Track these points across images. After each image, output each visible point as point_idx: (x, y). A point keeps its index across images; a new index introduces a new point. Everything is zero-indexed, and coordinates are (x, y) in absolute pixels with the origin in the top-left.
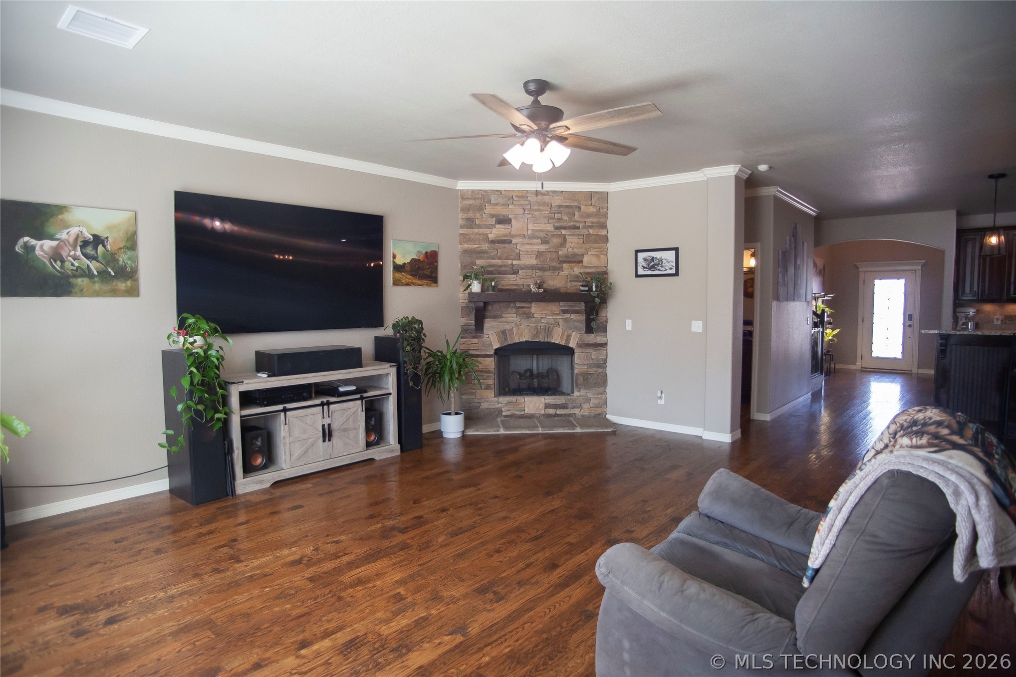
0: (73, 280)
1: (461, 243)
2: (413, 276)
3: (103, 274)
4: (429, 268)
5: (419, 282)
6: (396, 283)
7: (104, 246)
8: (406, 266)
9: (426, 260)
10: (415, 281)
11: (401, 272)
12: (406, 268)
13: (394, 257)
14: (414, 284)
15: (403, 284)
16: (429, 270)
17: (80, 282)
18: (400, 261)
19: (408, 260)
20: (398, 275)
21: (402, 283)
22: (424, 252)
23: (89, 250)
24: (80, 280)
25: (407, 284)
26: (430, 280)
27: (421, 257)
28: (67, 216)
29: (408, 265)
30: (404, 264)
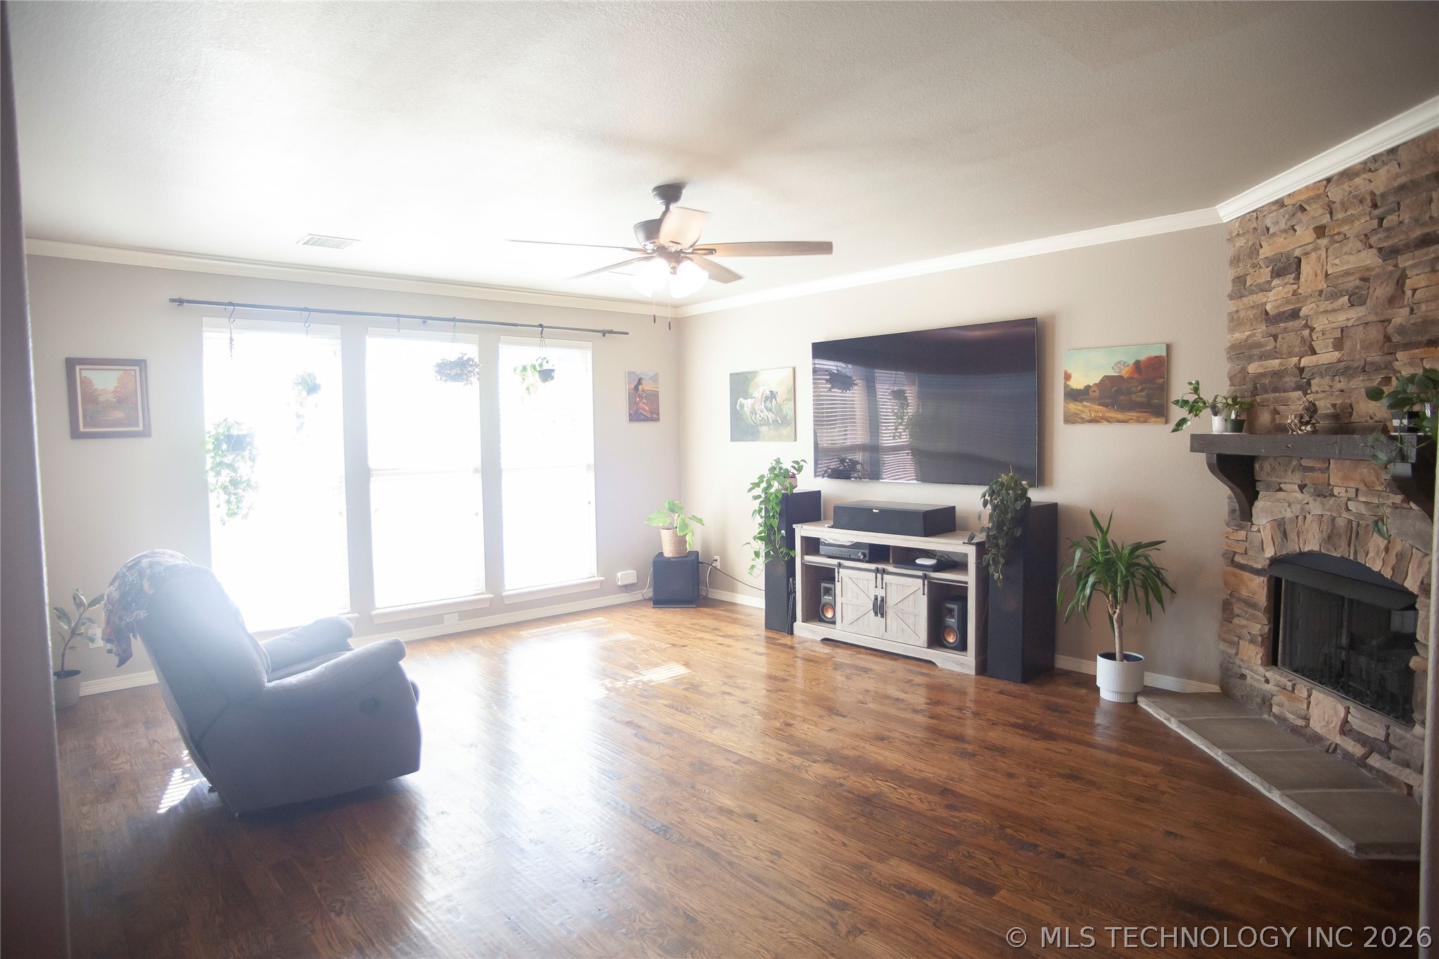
0: (760, 428)
1: (1232, 330)
2: (1106, 405)
3: (775, 421)
4: (1142, 390)
5: (1120, 416)
6: (1070, 419)
7: (776, 400)
8: (1091, 390)
9: (1136, 376)
10: (1112, 414)
11: (1081, 401)
12: (1091, 393)
13: (1068, 377)
14: (1109, 420)
15: (1083, 421)
16: (1144, 394)
17: (764, 429)
18: (1078, 383)
19: (1094, 379)
20: (1074, 407)
21: (1082, 418)
22: (1132, 362)
23: (768, 404)
24: (763, 427)
25: (1093, 421)
26: (1145, 412)
27: (1125, 373)
28: (759, 379)
29: (1095, 389)
30: (1088, 387)
